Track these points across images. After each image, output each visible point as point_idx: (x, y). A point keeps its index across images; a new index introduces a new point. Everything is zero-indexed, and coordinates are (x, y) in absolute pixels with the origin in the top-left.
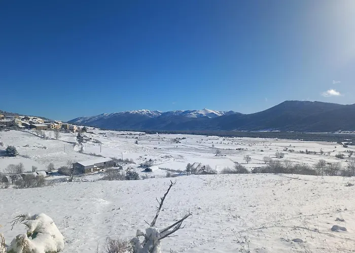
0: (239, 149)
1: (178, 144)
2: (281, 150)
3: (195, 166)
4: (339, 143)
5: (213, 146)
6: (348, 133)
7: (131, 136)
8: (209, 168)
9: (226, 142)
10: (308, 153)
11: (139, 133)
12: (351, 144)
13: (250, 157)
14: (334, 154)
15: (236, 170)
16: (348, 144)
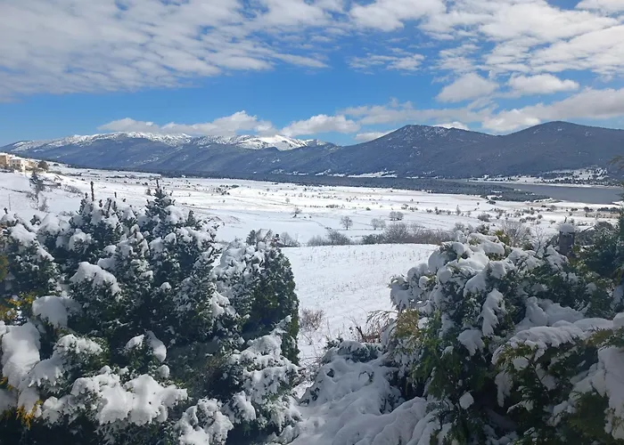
0: (332, 207)
1: (226, 196)
2: (398, 208)
3: (263, 235)
4: (484, 196)
5: (288, 200)
6: (499, 180)
7: (134, 181)
8: (286, 237)
9: (309, 193)
10: (438, 212)
11: (148, 175)
12: (501, 199)
13: (350, 218)
14: (475, 214)
15: (330, 240)
16: (495, 199)
